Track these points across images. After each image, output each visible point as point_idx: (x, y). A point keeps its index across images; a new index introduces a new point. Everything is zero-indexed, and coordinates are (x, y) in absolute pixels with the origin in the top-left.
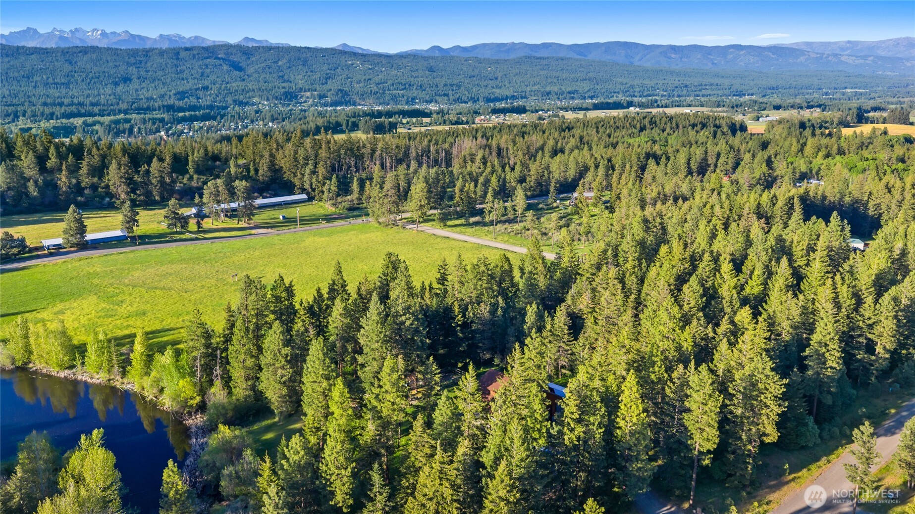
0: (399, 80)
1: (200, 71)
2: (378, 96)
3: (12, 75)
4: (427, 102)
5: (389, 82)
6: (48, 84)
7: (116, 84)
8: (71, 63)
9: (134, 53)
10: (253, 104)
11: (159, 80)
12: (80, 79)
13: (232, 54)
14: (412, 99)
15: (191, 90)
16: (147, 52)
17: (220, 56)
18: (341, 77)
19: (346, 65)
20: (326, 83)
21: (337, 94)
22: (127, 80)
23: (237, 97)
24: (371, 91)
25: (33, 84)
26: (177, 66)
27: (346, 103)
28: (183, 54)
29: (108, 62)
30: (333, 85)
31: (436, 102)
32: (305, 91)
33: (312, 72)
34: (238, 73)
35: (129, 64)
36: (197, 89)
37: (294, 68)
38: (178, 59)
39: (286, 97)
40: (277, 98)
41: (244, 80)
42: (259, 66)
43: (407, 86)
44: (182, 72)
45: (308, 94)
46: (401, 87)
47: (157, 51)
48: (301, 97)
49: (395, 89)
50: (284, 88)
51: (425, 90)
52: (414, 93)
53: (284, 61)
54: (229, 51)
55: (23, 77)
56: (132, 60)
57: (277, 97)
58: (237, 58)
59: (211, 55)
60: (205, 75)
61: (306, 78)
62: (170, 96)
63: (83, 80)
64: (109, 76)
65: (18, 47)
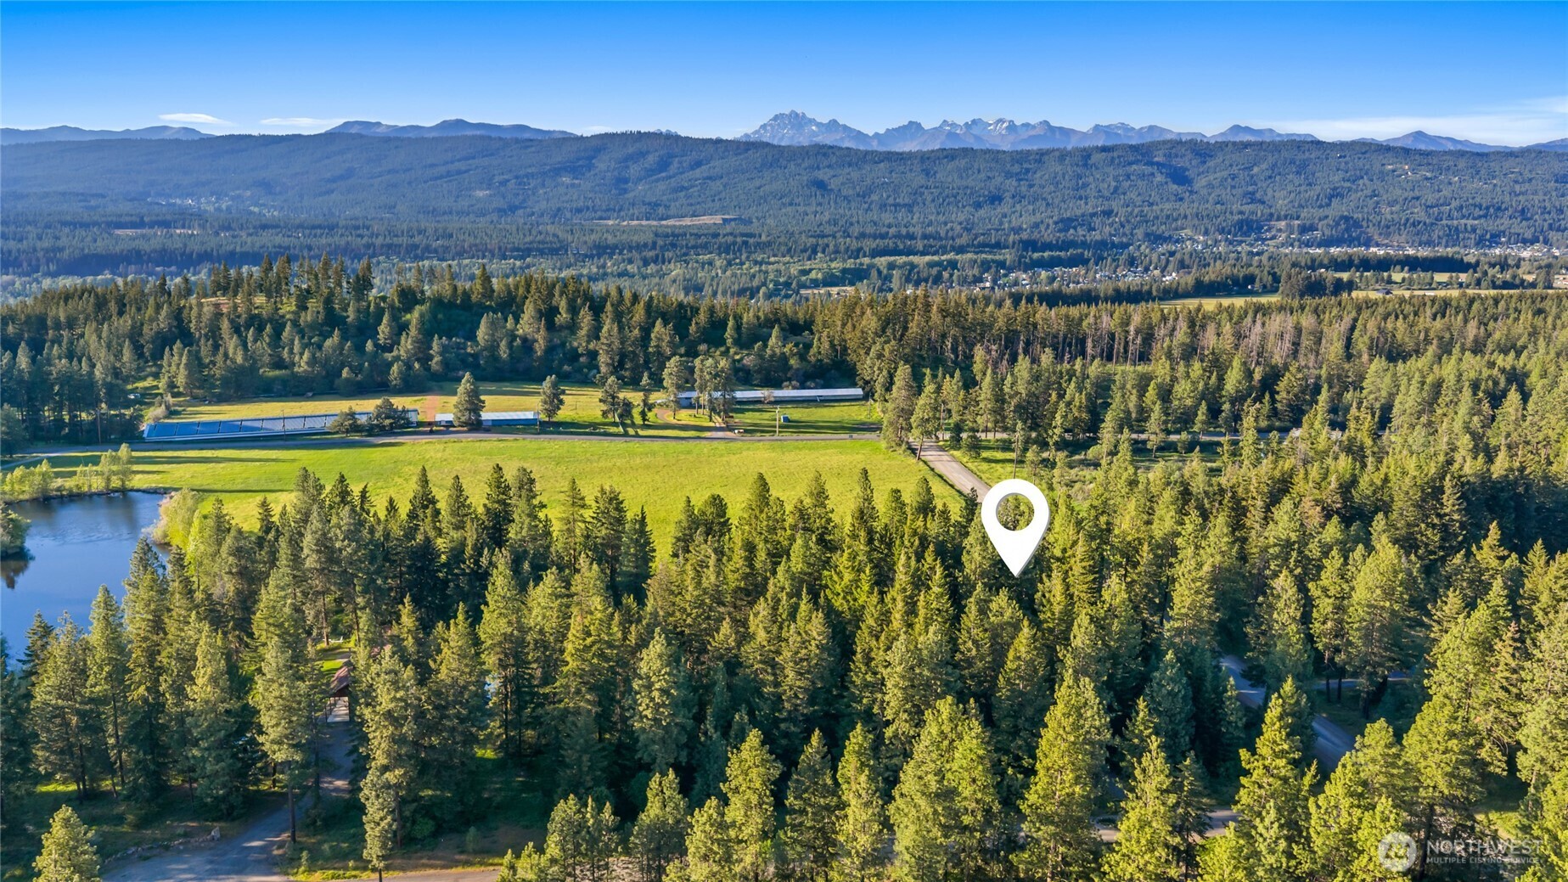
0: (1478, 200)
1: (1114, 184)
2: (1420, 232)
3: (844, 193)
4: (1525, 241)
5: (1454, 204)
6: (885, 205)
7: (978, 206)
8: (927, 174)
9: (1020, 157)
10: (1177, 241)
11: (1044, 199)
12: (929, 198)
13: (1177, 156)
14: (1492, 236)
15: (1083, 215)
16: (1042, 154)
17: (1156, 159)
18: (1360, 194)
19: (1381, 172)
20: (1328, 205)
21: (1338, 224)
22: (995, 199)
23: (1154, 228)
24: (1407, 220)
25: (866, 206)
26: (1079, 177)
27: (1350, 242)
28: (1096, 158)
29: (979, 171)
30: (1338, 209)
31: (1546, 242)
32: (1279, 219)
33: (1310, 184)
34: (1175, 187)
35: (1009, 175)
36: (1093, 215)
37: (1278, 178)
38: (1085, 165)
39: (1241, 228)
40: (1222, 231)
41: (1181, 199)
42: (1218, 175)
43: (1492, 210)
44: (1085, 186)
45: (1282, 224)
46: (1477, 212)
47: (1057, 154)
48: (1269, 230)
49: (1463, 217)
50: (1241, 213)
51: (1527, 219)
52: (1504, 223)
53: (1264, 166)
54: (1173, 151)
55: (858, 195)
56: (1016, 168)
57: (1223, 229)
58: (1184, 161)
59: (1140, 157)
60: (1120, 190)
61: (1293, 195)
62: (1048, 225)
63: (933, 201)
64: (972, 194)
65: (867, 153)
